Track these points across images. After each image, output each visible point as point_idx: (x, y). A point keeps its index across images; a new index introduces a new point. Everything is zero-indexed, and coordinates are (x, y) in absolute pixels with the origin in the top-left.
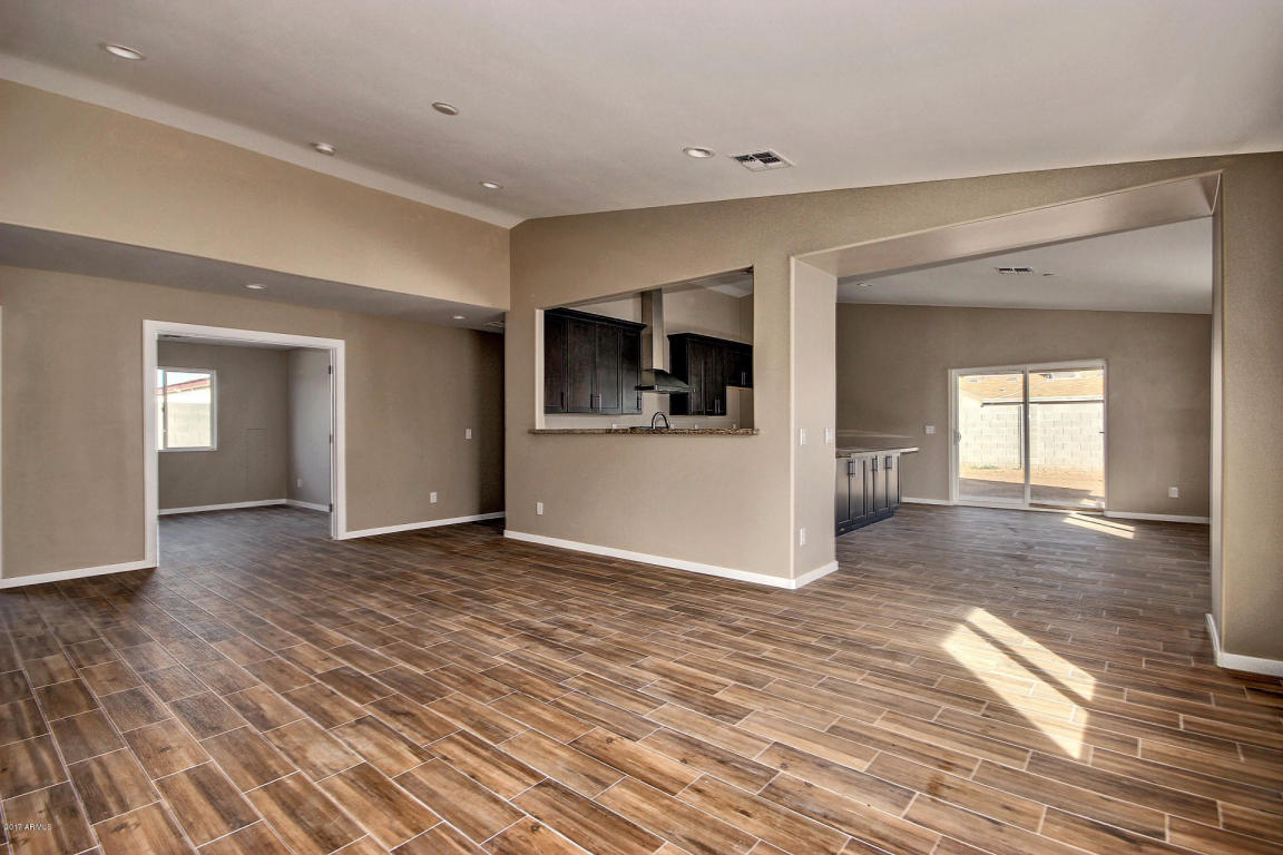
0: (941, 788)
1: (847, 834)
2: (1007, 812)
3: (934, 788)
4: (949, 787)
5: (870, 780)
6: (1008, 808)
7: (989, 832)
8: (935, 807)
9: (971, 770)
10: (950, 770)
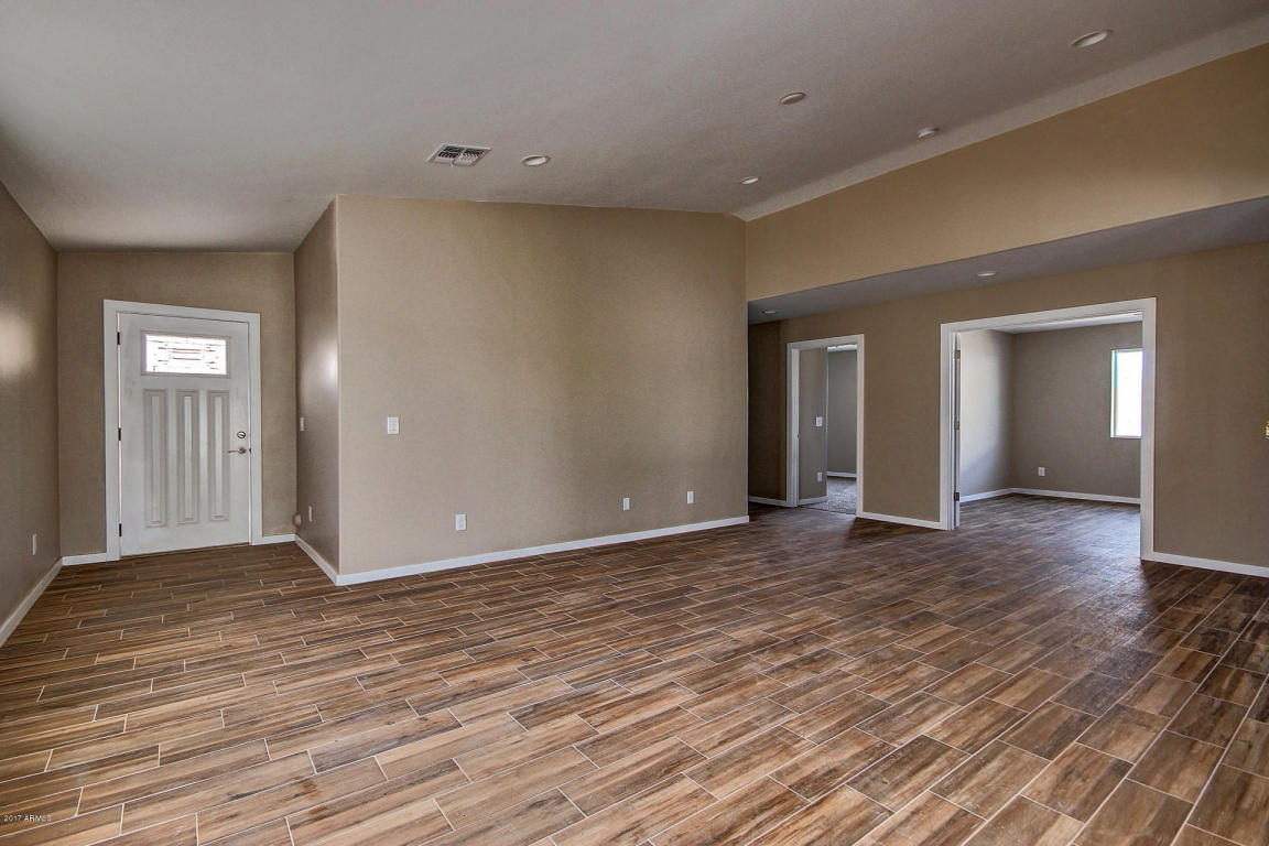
0: (303, 790)
1: (325, 722)
2: (233, 812)
3: (307, 786)
4: (297, 796)
5: (360, 755)
6: (232, 817)
7: (237, 786)
8: (292, 774)
9: (293, 828)
10: (312, 812)
